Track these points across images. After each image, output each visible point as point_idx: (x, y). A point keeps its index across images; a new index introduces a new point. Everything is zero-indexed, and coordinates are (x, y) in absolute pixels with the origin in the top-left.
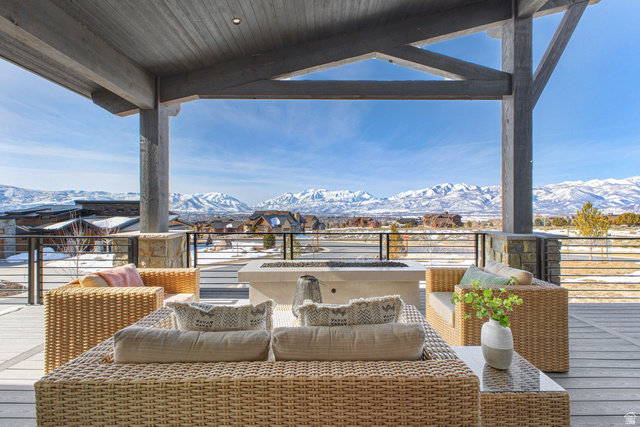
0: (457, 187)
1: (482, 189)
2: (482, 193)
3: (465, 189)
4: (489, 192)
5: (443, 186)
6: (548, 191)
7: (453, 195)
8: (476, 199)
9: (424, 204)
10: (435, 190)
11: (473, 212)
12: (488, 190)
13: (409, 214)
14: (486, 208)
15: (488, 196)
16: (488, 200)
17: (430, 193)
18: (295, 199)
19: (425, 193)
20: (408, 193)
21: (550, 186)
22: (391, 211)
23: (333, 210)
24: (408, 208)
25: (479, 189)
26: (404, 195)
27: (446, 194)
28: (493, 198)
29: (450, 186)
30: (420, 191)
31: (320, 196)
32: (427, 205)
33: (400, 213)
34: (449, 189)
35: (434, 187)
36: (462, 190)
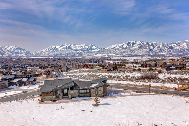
0: (138, 43)
1: (150, 44)
2: (149, 45)
3: (141, 44)
4: (152, 45)
5: (132, 42)
6: (178, 45)
7: (136, 46)
8: (146, 49)
9: (122, 51)
10: (128, 44)
11: (144, 55)
12: (152, 44)
13: (115, 57)
14: (151, 53)
15: (152, 47)
16: (151, 49)
17: (125, 46)
18: (57, 49)
19: (123, 45)
20: (115, 46)
21: (179, 42)
22: (107, 55)
23: (77, 55)
24: (115, 53)
25: (148, 43)
26: (113, 47)
27: (133, 46)
28: (154, 48)
29: (135, 42)
30: (120, 45)
31: (70, 48)
32: (123, 52)
33: (110, 56)
34: (134, 44)
35: (127, 43)
36: (140, 44)
